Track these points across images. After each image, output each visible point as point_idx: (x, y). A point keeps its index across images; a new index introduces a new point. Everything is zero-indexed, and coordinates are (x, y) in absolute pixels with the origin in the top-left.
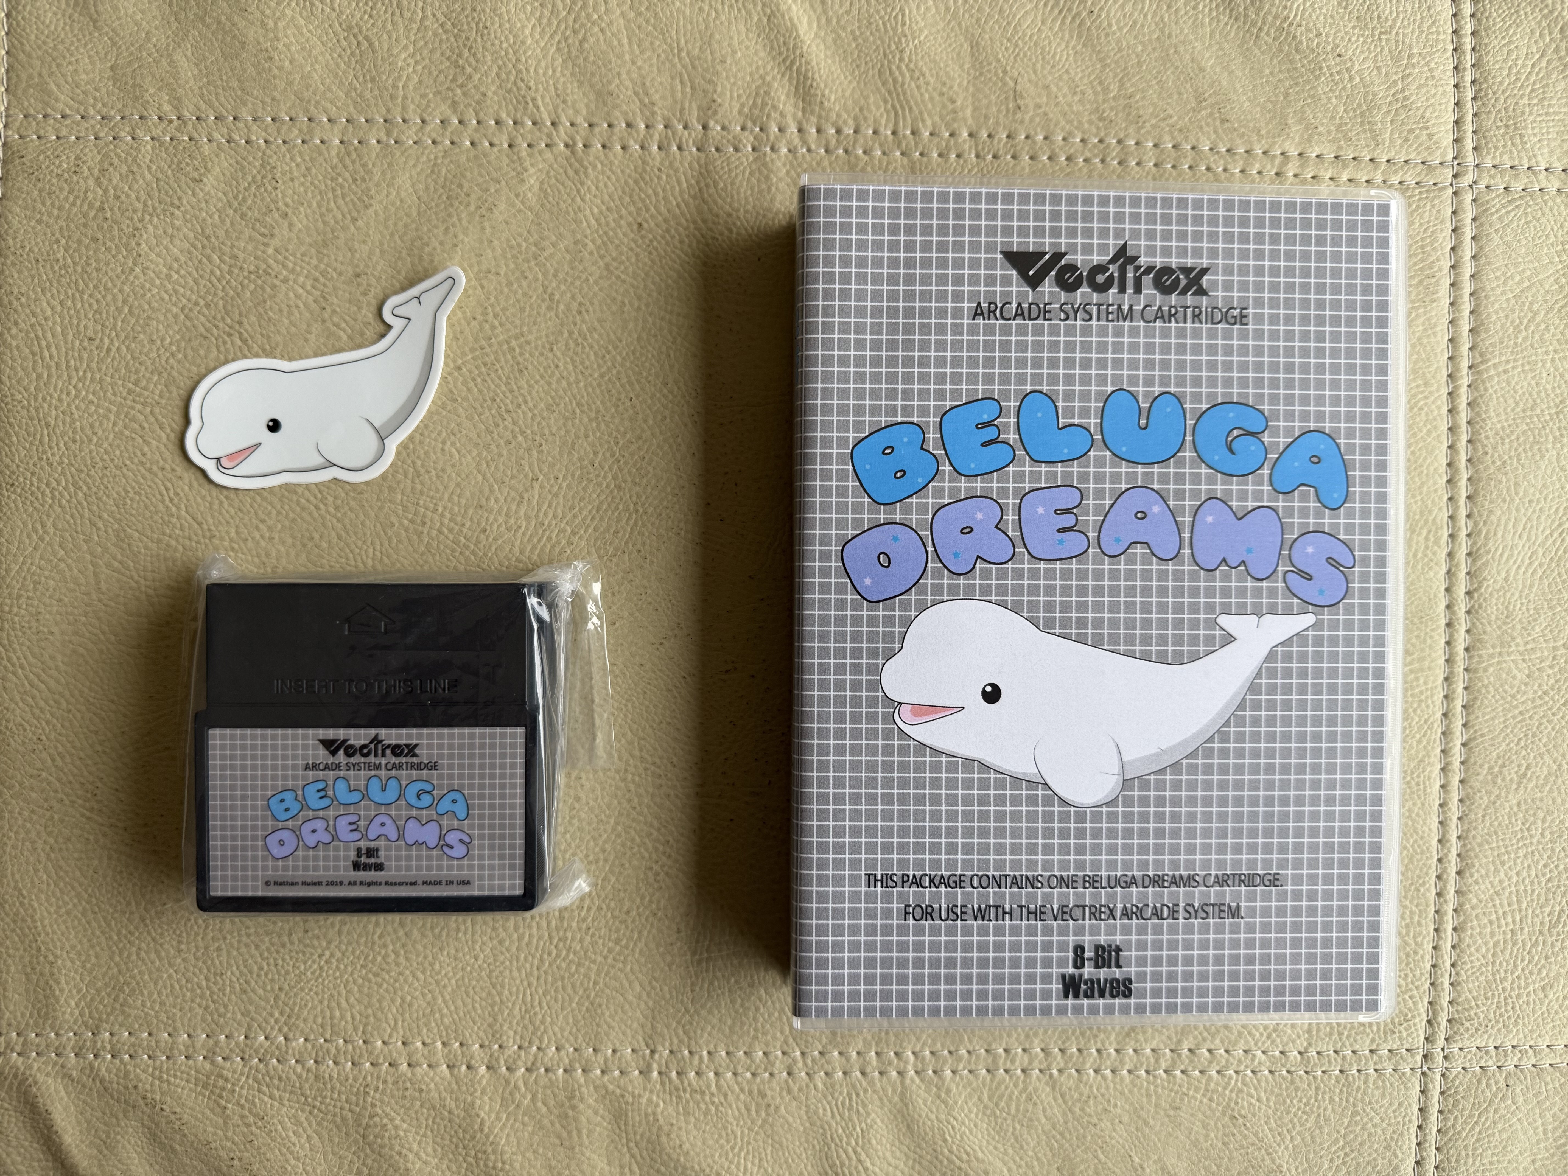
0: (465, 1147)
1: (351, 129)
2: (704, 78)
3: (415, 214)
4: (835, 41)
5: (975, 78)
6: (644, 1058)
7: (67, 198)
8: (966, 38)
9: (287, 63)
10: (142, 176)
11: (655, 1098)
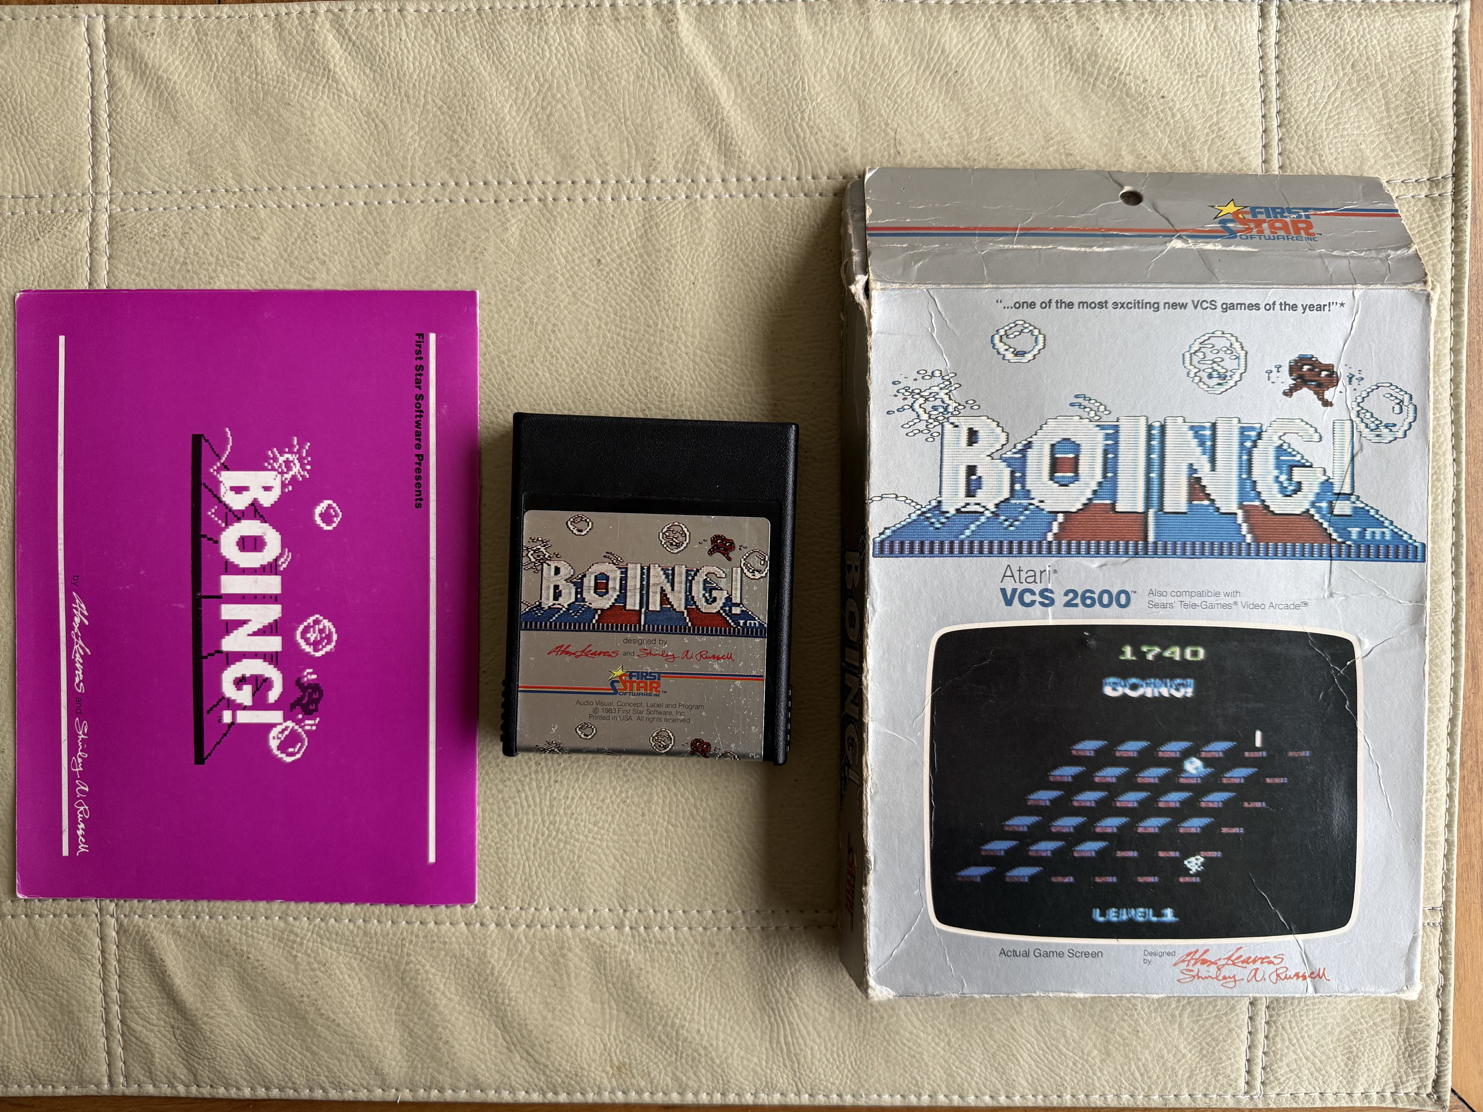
0: (480, 988)
1: (372, 193)
2: (645, 141)
3: (423, 258)
4: (749, 106)
5: (863, 131)
6: (618, 916)
7: (158, 256)
8: (854, 99)
9: (322, 144)
10: (215, 237)
11: (627, 948)
